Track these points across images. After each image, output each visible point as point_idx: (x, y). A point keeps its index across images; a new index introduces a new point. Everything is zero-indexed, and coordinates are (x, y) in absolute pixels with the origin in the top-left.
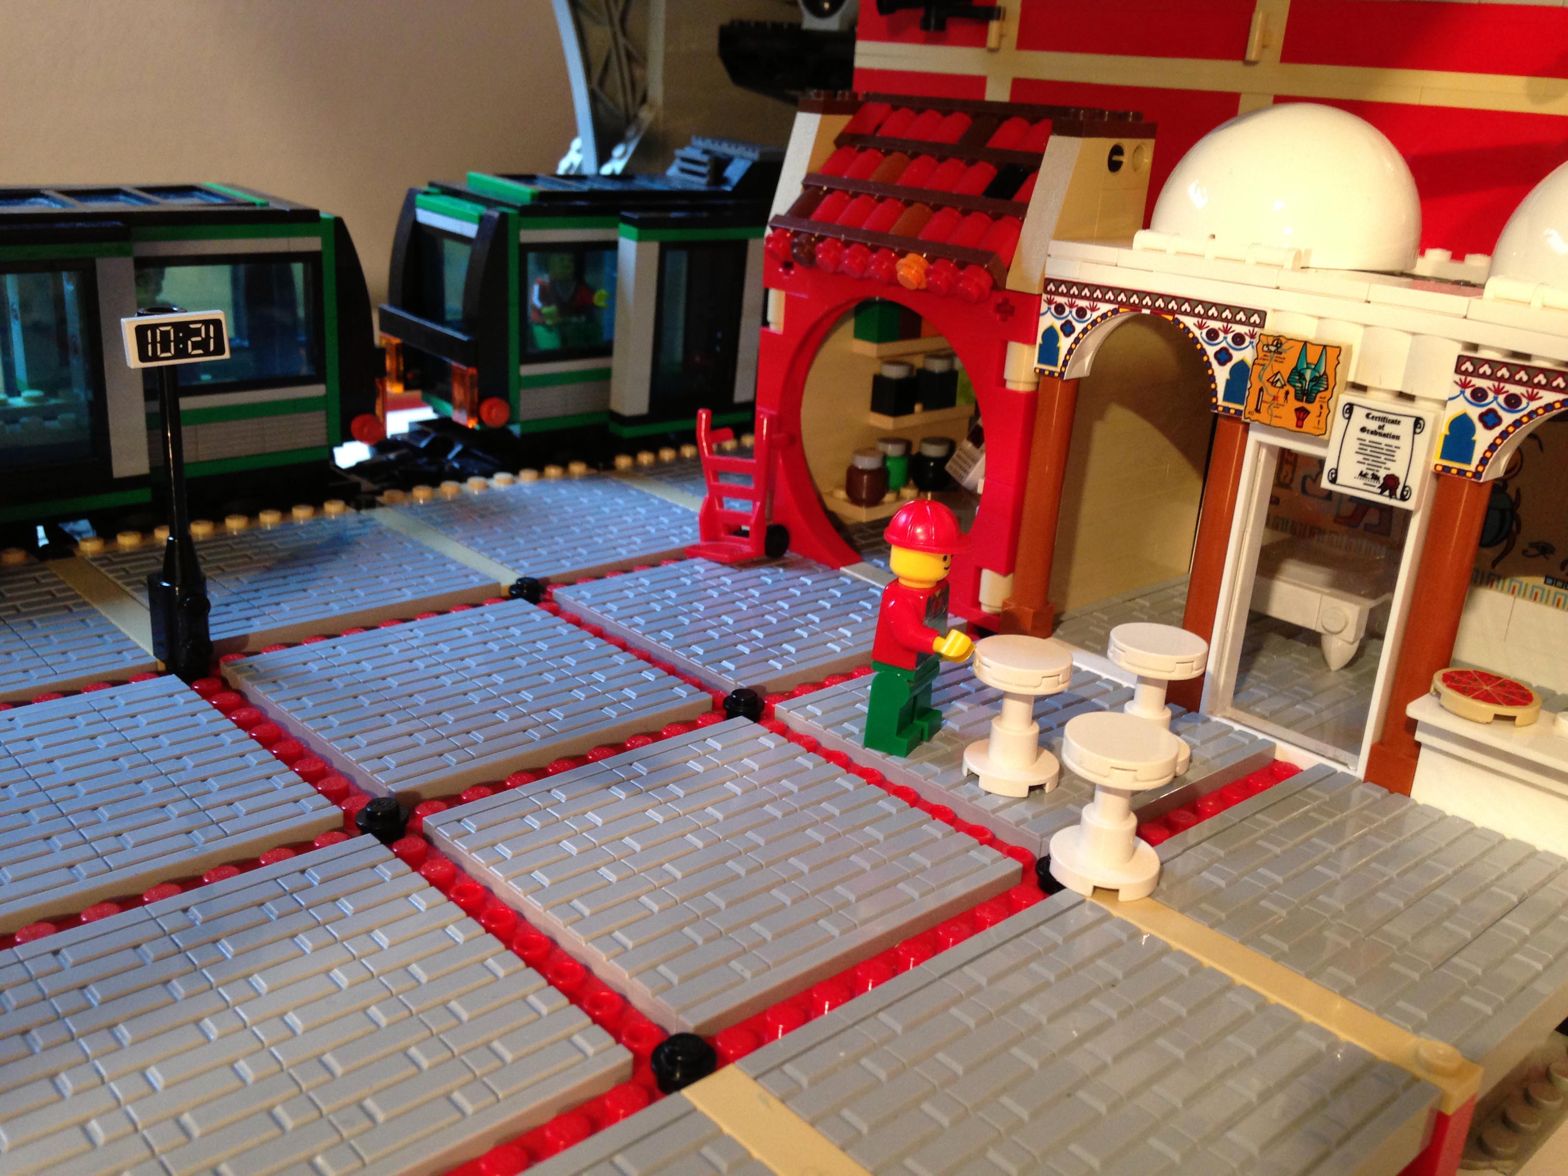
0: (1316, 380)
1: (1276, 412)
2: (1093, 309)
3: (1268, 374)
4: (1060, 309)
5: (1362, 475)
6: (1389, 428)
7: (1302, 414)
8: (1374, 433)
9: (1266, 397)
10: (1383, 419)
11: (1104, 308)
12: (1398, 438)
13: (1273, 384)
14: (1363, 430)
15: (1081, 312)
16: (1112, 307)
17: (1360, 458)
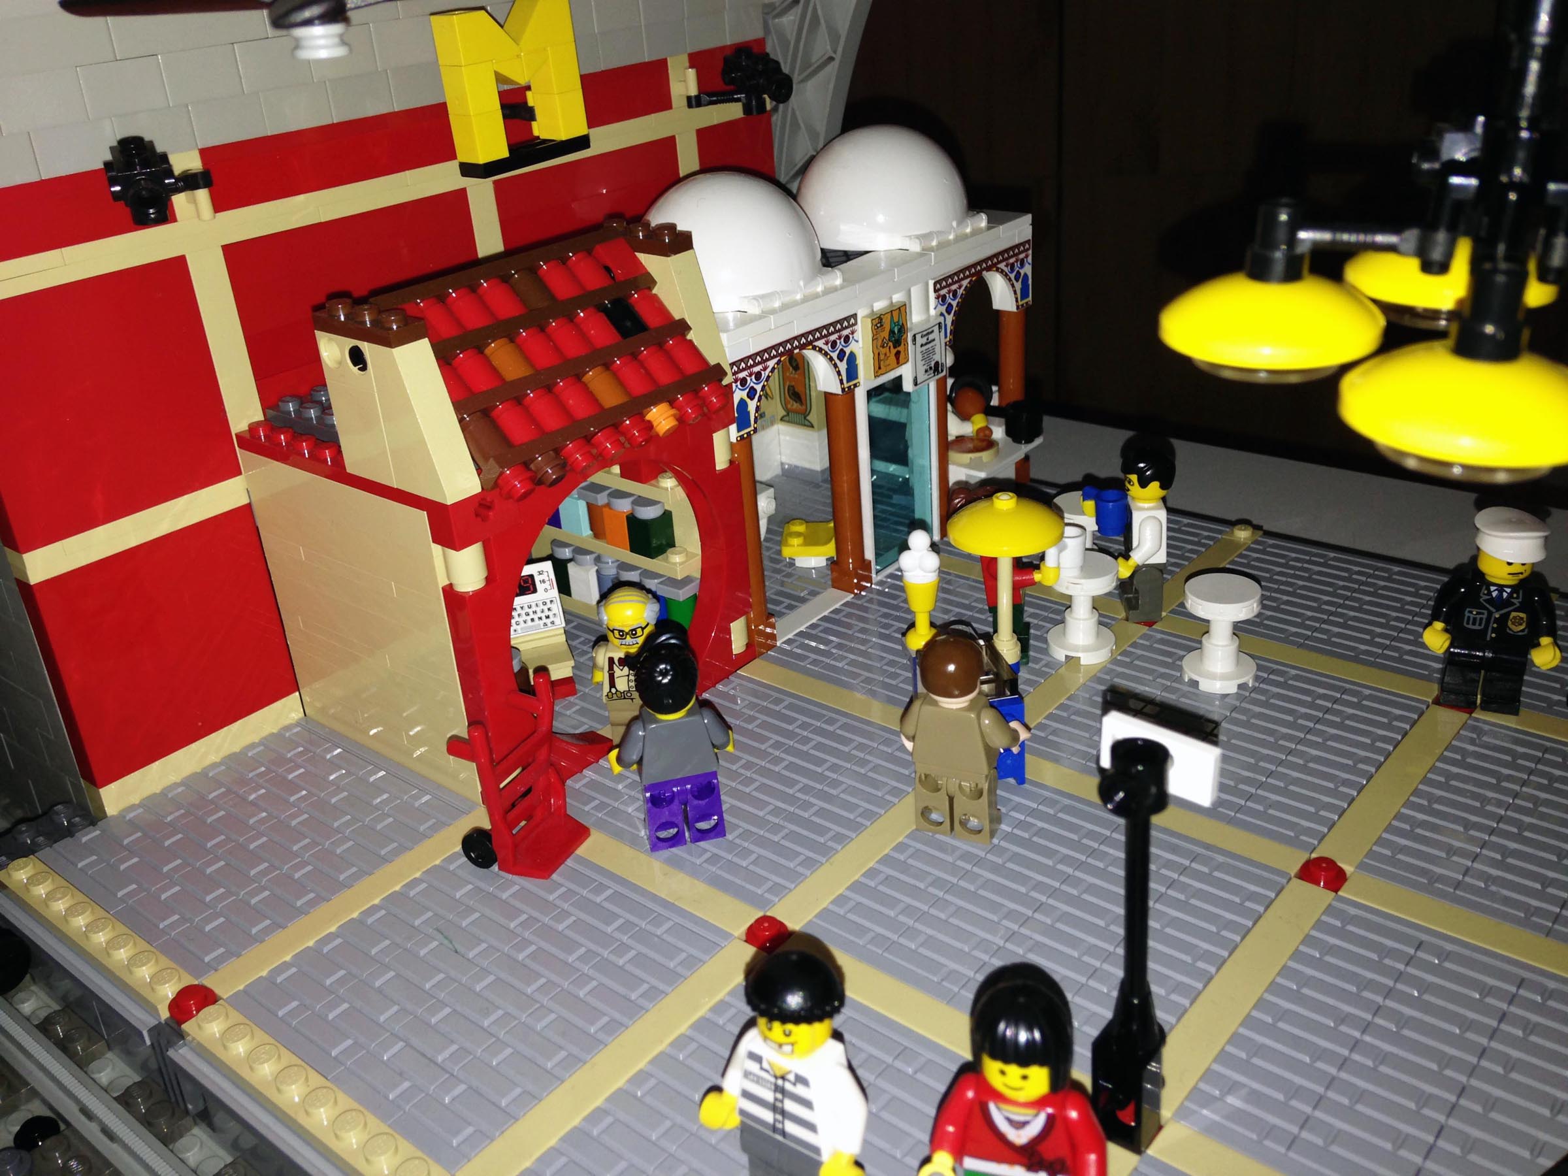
0: (899, 331)
1: (887, 362)
2: (765, 369)
3: (880, 341)
4: (743, 382)
5: (926, 371)
6: (931, 337)
7: (898, 354)
8: (926, 344)
9: (882, 357)
10: (928, 334)
11: (771, 363)
12: (934, 340)
13: (883, 347)
14: (922, 346)
15: (758, 376)
16: (775, 360)
17: (923, 362)
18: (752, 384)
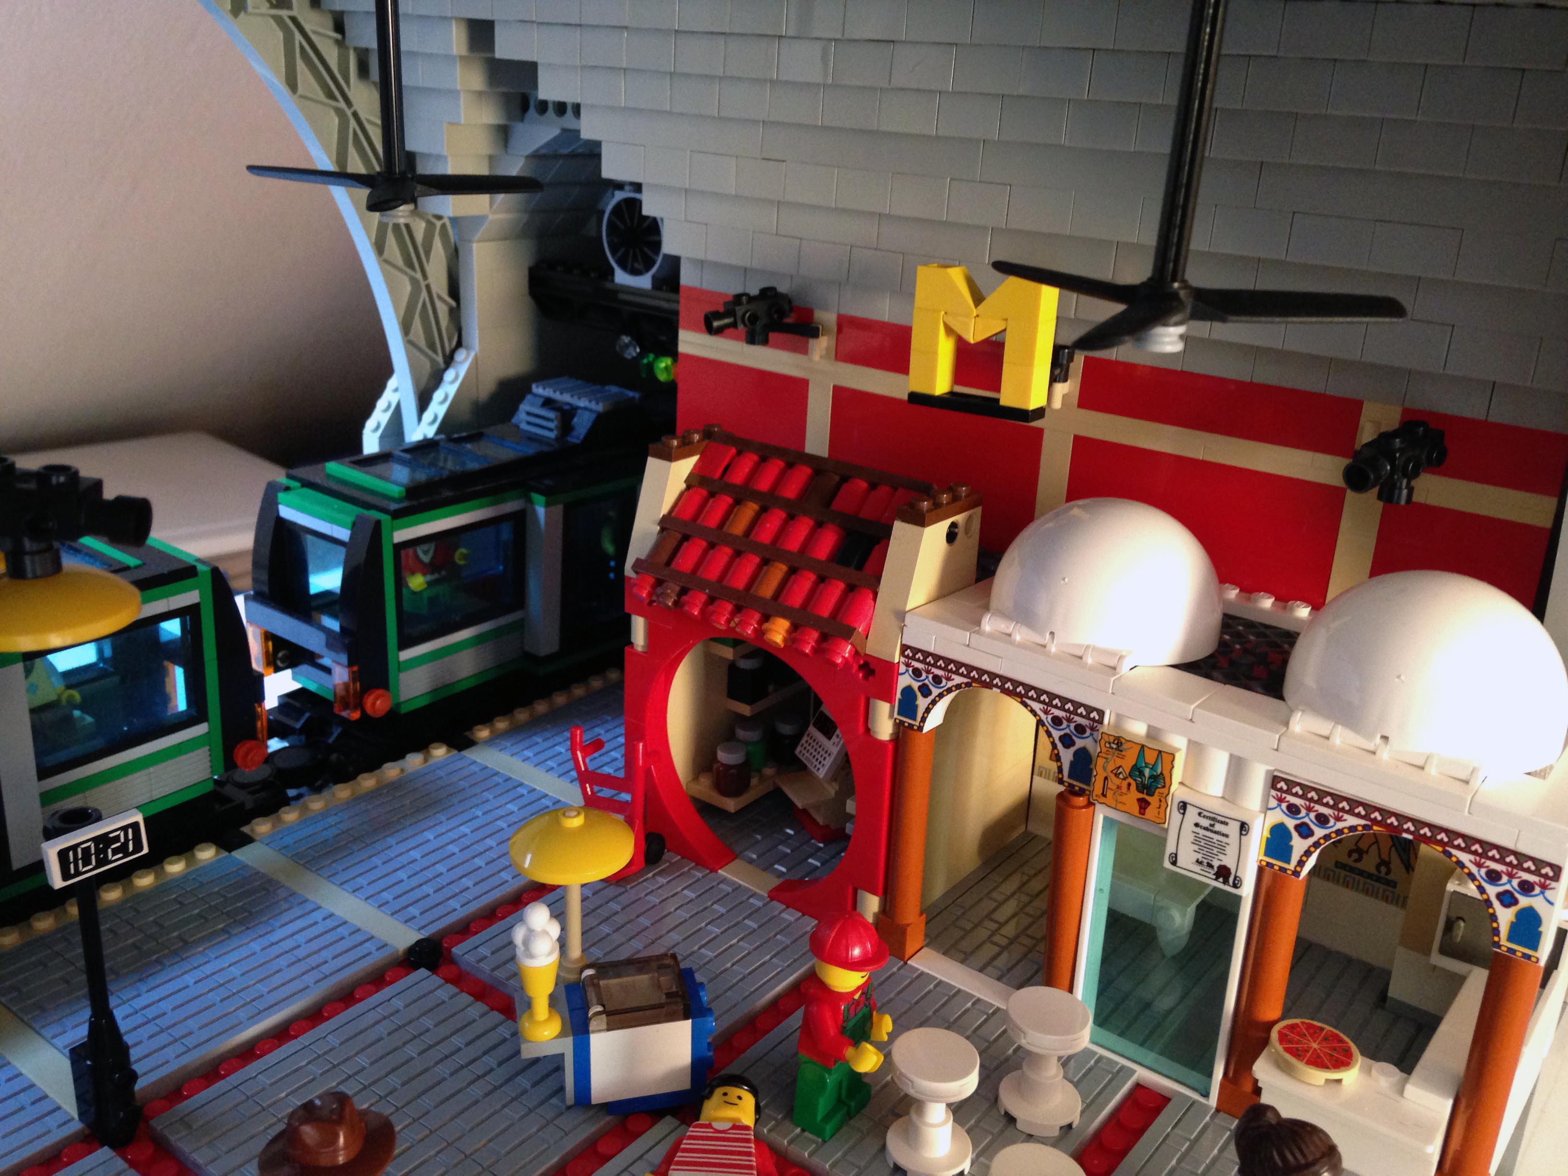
0: (1155, 778)
1: (1120, 799)
2: (948, 679)
3: (1111, 766)
4: (917, 673)
5: (1199, 862)
6: (1218, 827)
7: (1143, 805)
8: (1206, 829)
9: (1111, 785)
10: (1213, 819)
11: (958, 680)
12: (1227, 836)
13: (1116, 775)
14: (1197, 825)
15: (937, 680)
16: (965, 680)
17: (1196, 848)
18: (926, 682)
